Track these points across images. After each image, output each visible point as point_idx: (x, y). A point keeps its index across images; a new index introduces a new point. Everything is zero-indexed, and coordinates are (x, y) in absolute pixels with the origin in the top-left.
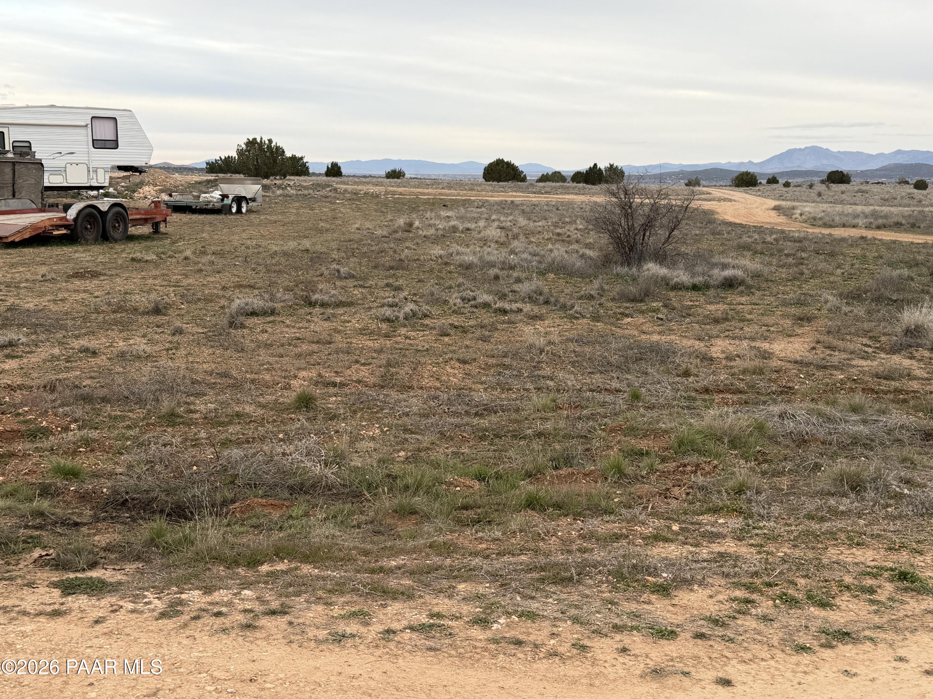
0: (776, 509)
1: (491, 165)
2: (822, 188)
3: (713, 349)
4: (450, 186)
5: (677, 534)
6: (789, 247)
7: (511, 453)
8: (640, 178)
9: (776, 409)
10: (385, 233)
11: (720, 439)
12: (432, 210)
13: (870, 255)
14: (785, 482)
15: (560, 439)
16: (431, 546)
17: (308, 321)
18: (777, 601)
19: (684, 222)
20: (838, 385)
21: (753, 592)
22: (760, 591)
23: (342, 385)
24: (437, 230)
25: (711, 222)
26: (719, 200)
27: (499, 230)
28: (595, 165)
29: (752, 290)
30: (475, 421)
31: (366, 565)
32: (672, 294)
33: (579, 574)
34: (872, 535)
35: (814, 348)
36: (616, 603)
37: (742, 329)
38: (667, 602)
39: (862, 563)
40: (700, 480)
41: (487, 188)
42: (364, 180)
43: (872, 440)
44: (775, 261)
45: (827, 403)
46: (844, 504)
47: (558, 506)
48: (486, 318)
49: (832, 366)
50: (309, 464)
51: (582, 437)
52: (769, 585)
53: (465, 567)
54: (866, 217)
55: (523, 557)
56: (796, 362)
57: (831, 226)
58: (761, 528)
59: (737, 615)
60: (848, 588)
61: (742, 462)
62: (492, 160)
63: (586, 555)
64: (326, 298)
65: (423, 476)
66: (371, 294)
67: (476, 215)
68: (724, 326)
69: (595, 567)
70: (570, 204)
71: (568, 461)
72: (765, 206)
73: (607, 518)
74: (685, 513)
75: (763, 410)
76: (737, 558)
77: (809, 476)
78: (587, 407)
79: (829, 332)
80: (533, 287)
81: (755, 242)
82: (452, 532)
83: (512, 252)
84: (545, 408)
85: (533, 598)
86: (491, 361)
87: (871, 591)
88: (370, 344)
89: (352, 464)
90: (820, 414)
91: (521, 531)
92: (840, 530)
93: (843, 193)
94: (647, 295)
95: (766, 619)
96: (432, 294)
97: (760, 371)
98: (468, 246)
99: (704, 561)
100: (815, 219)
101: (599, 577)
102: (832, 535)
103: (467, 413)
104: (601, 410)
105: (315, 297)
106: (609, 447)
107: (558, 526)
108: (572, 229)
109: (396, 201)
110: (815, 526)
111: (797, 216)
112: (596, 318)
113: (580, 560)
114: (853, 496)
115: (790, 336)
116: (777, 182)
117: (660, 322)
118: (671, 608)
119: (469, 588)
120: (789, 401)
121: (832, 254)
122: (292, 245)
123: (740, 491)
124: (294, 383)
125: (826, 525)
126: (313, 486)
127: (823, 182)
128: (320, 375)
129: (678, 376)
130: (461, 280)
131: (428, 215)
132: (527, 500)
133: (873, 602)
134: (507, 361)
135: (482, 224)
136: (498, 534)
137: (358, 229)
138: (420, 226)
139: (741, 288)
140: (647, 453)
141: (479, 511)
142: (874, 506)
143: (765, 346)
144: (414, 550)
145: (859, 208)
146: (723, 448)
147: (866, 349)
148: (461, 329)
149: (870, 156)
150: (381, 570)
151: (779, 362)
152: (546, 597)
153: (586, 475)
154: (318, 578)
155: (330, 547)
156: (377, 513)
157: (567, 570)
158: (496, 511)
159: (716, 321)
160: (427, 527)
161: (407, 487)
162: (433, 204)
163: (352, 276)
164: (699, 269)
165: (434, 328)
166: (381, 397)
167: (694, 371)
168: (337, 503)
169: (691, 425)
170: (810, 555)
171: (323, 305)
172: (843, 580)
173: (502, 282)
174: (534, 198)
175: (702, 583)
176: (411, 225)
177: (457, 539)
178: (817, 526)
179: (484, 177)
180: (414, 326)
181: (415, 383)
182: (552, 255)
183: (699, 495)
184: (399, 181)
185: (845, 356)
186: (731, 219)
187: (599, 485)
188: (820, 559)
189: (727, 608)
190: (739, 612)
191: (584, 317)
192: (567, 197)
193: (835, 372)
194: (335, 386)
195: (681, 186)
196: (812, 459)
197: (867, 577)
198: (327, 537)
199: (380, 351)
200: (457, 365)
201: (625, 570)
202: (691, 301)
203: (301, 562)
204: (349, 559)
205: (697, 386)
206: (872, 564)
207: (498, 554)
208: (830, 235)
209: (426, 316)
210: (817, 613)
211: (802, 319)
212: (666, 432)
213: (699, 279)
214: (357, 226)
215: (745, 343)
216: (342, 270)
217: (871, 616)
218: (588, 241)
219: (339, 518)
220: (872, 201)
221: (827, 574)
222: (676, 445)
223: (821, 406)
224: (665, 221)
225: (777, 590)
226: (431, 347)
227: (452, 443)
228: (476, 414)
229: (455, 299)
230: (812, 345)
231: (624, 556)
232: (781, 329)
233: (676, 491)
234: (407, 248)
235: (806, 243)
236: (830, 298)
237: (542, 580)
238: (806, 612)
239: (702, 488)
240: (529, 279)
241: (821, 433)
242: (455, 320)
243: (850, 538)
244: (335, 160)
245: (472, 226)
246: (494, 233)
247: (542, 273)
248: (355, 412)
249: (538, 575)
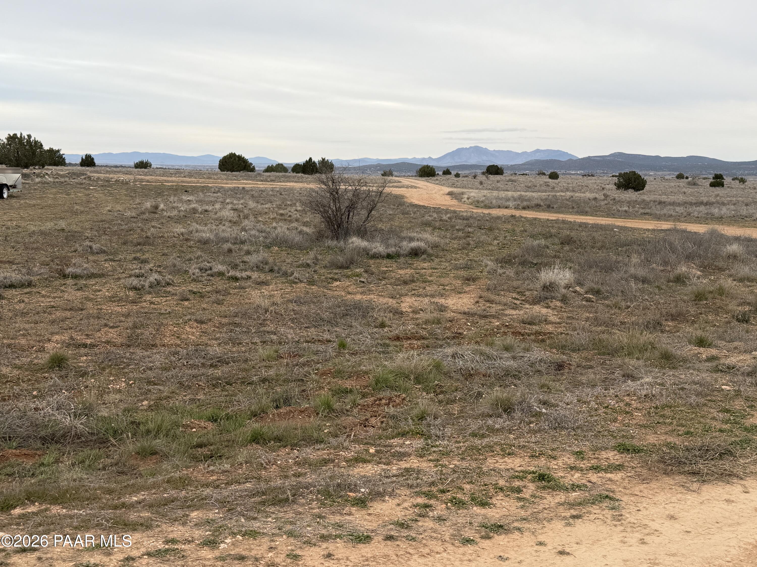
0: (448, 431)
1: (225, 158)
2: (483, 178)
3: (403, 305)
4: (190, 175)
5: (373, 455)
6: (459, 224)
7: (240, 397)
8: (345, 169)
9: (449, 351)
10: (134, 214)
11: (407, 377)
12: (175, 195)
13: (518, 230)
14: (456, 408)
15: (281, 383)
16: (168, 482)
17: (63, 291)
18: (449, 504)
19: (379, 204)
20: (495, 330)
21: (430, 499)
22: (436, 497)
23: (92, 346)
24: (179, 211)
25: (402, 204)
26: (407, 187)
27: (232, 212)
28: (310, 159)
29: (432, 258)
30: (211, 371)
31: (110, 503)
32: (372, 262)
33: (294, 495)
34: (519, 446)
35: (477, 302)
36: (324, 517)
37: (424, 288)
38: (364, 512)
39: (512, 469)
40: (392, 410)
41: (223, 177)
42: (115, 169)
43: (520, 372)
44: (448, 235)
45: (487, 345)
46: (499, 423)
47: (278, 439)
48: (220, 284)
49: (490, 316)
50: (59, 417)
51: (299, 380)
52: (443, 492)
53: (198, 497)
54: (515, 200)
55: (248, 485)
56: (465, 313)
57: (490, 208)
58: (437, 446)
59: (419, 519)
60: (501, 489)
61: (425, 394)
62: (226, 154)
63: (300, 479)
64: (78, 271)
65: (163, 421)
66: (121, 266)
67: (212, 199)
68: (412, 285)
69: (307, 488)
70: (291, 190)
71: (287, 401)
72: (442, 192)
73: (318, 446)
74: (380, 438)
75: (440, 352)
76: (419, 472)
77: (474, 402)
78: (304, 355)
79: (488, 289)
80: (260, 258)
81: (434, 220)
82: (187, 467)
83: (244, 229)
84: (269, 358)
85: (255, 519)
86: (224, 321)
87: (519, 490)
88: (118, 309)
89: (100, 414)
90: (482, 354)
91: (246, 463)
92: (496, 444)
93: (498, 182)
94: (352, 263)
95: (440, 519)
96: (174, 266)
97: (438, 322)
98: (206, 225)
99: (394, 476)
100: (478, 202)
101: (310, 496)
102: (490, 448)
103: (203, 365)
104: (315, 358)
105: (69, 270)
106: (321, 388)
107: (278, 456)
108: (292, 210)
109: (143, 187)
110: (477, 442)
111: (465, 199)
112: (311, 282)
113: (295, 483)
114: (505, 416)
115: (460, 293)
116: (450, 173)
117: (362, 285)
118: (367, 517)
119: (201, 515)
120: (459, 344)
121: (491, 229)
122: (49, 225)
123: (422, 418)
124: (48, 346)
125: (486, 441)
126: (64, 436)
127: (483, 173)
128: (72, 338)
129: (377, 327)
130: (199, 253)
131: (172, 199)
132: (252, 436)
133: (519, 499)
134: (237, 320)
135: (218, 206)
136: (227, 466)
137: (110, 211)
138: (165, 208)
139: (424, 256)
140: (351, 391)
141: (212, 448)
142: (520, 423)
143: (442, 301)
144: (155, 486)
145: (510, 194)
146: (410, 384)
147: (516, 301)
148: (198, 294)
149: (517, 154)
150: (123, 505)
151: (452, 314)
152: (266, 517)
153: (302, 412)
154: (65, 516)
155: (77, 489)
156: (121, 456)
157: (284, 492)
158: (227, 446)
159: (405, 283)
160: (165, 465)
161: (148, 432)
162: (176, 190)
163: (104, 252)
164: (391, 242)
165: (176, 295)
166: (128, 354)
167: (388, 323)
168: (85, 450)
169: (385, 366)
170: (474, 465)
171: (76, 277)
172: (497, 484)
173: (234, 254)
174: (261, 185)
175: (392, 495)
176: (156, 207)
177: (192, 473)
178: (479, 442)
179: (219, 168)
180: (158, 293)
181: (158, 342)
182: (276, 232)
183: (391, 423)
184: (146, 170)
185: (500, 307)
186: (417, 202)
187: (311, 419)
188: (481, 468)
189: (411, 513)
190: (420, 516)
191: (301, 282)
192: (288, 184)
193: (493, 320)
194: (86, 347)
195: (378, 176)
196: (476, 388)
197: (516, 480)
198: (75, 480)
199: (127, 315)
200: (195, 324)
201: (331, 489)
202: (386, 267)
203: (51, 504)
204: (96, 498)
205: (391, 335)
206: (519, 469)
207: (227, 484)
208: (489, 214)
209: (168, 284)
210: (478, 511)
211: (468, 280)
212: (366, 373)
213: (392, 250)
214: (108, 208)
215: (426, 300)
216: (94, 246)
217: (519, 510)
218: (305, 220)
219: (87, 463)
220: (519, 188)
221: (486, 480)
222: (374, 383)
223: (483, 347)
224: (365, 204)
225: (449, 495)
226: (173, 310)
227: (189, 391)
228: (211, 366)
229: (194, 269)
230: (476, 300)
231: (330, 477)
232: (453, 288)
233: (373, 421)
234: (153, 227)
235: (471, 221)
236: (489, 263)
237: (263, 503)
238: (471, 511)
239: (393, 417)
240: (258, 251)
241: (483, 369)
242: (193, 287)
243: (502, 450)
244: (89, 153)
245: (210, 208)
246: (227, 213)
247: (268, 247)
248: (104, 369)
249: (260, 499)
